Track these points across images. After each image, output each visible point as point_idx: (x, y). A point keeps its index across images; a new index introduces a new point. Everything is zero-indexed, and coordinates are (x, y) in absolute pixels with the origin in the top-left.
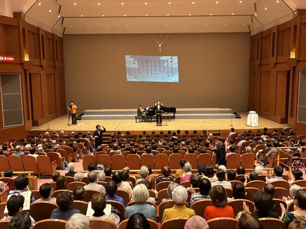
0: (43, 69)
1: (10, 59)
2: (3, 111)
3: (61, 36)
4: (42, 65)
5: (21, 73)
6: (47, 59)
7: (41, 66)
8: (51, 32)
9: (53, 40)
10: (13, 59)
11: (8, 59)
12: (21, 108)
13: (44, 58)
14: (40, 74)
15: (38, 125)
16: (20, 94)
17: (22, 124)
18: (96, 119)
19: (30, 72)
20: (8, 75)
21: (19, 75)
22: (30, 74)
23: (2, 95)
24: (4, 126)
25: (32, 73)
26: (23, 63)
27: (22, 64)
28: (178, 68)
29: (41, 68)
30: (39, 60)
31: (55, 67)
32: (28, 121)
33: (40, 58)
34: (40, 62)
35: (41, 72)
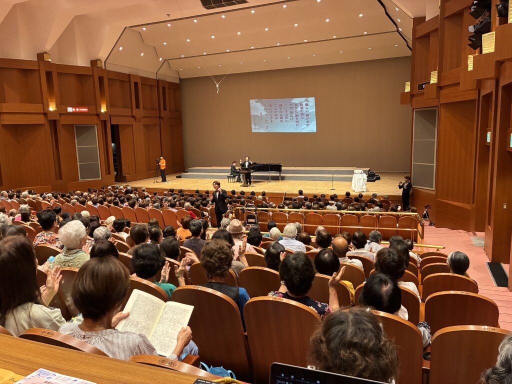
0: (136, 120)
1: (83, 110)
2: (78, 164)
4: (134, 115)
5: (97, 124)
6: (144, 108)
7: (133, 117)
8: (155, 78)
9: (158, 86)
10: (86, 110)
11: (80, 110)
12: (98, 161)
13: (138, 107)
14: (132, 125)
16: (97, 147)
17: (99, 178)
19: (112, 124)
20: (84, 126)
21: (94, 126)
22: (112, 126)
23: (78, 147)
24: (80, 180)
25: (121, 125)
27: (98, 115)
28: (315, 113)
29: (133, 119)
30: (130, 110)
31: (162, 118)
32: (108, 176)
33: (132, 108)
34: (131, 112)
35: (134, 123)
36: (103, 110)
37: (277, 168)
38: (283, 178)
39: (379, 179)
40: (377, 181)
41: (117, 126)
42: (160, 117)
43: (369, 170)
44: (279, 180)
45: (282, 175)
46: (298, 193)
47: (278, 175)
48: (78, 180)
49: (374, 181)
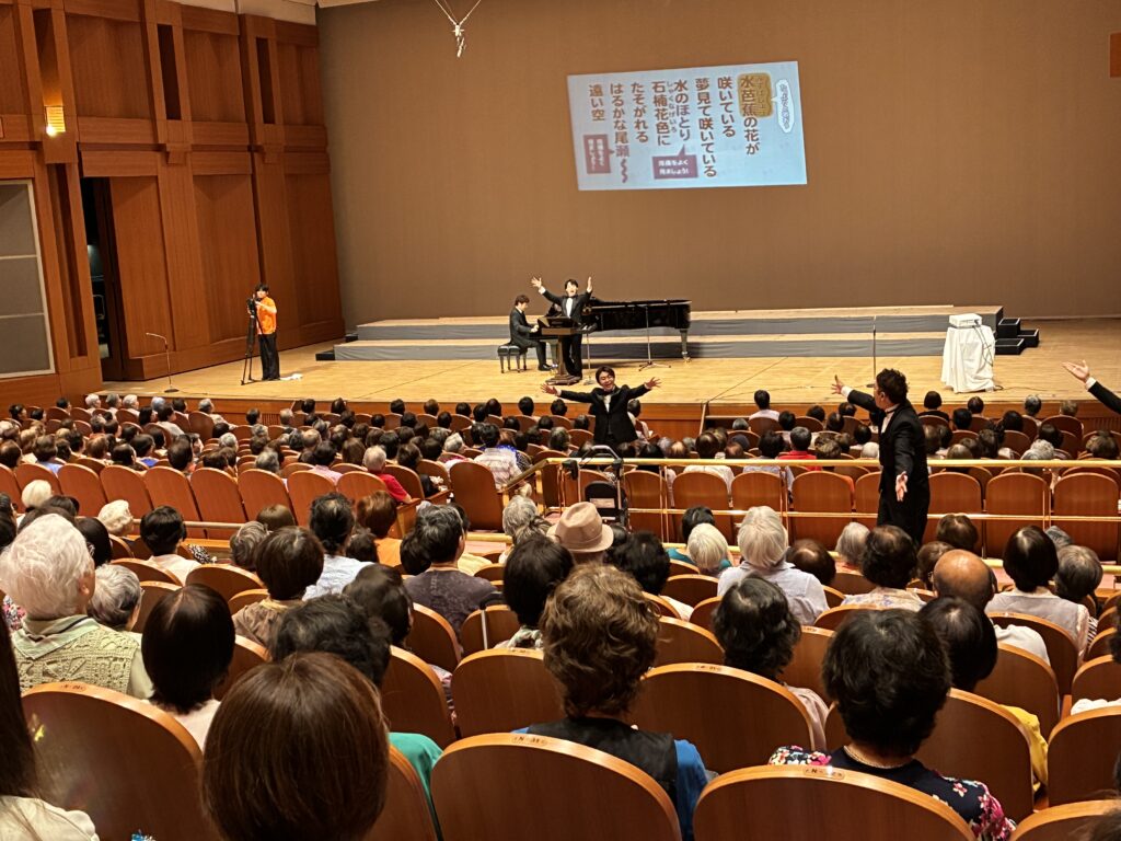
0: (171, 160)
3: (311, 20)
4: (161, 142)
5: (33, 179)
6: (195, 119)
7: (160, 148)
8: (233, 9)
9: (242, 39)
12: (42, 311)
13: (173, 113)
14: (157, 177)
15: (143, 376)
16: (36, 258)
17: (48, 368)
18: (386, 356)
19: (86, 175)
21: (26, 186)
22: (88, 185)
25: (114, 178)
26: (40, 143)
27: (37, 145)
29: (159, 156)
30: (146, 123)
31: (259, 149)
32: (80, 359)
33: (153, 119)
34: (149, 132)
35: (162, 172)
36: (55, 127)
37: (674, 316)
38: (694, 352)
39: (1033, 342)
40: (1028, 351)
41: (104, 183)
42: (253, 149)
43: (1000, 315)
44: (681, 357)
45: (691, 339)
47: (677, 339)
49: (1017, 351)
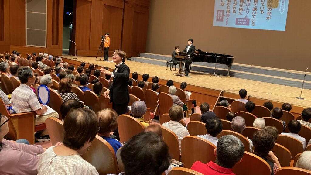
2: (26, 29)
12: (45, 29)
14: (91, 2)
16: (45, 14)
17: (45, 46)
23: (27, 12)
24: (26, 45)
31: (127, 2)
32: (55, 46)
38: (232, 75)
44: (227, 75)
46: (238, 93)
47: (226, 69)
48: (25, 45)
